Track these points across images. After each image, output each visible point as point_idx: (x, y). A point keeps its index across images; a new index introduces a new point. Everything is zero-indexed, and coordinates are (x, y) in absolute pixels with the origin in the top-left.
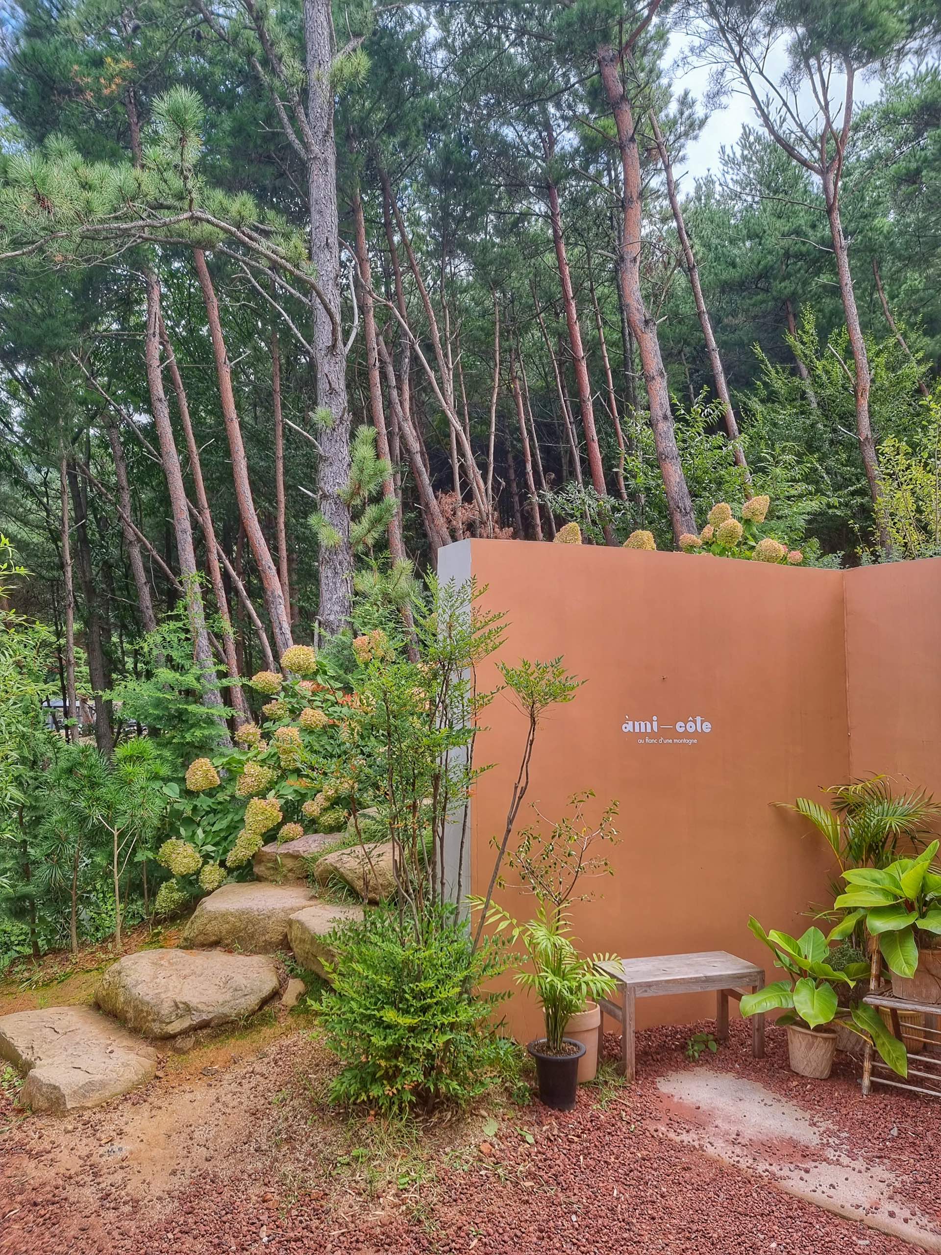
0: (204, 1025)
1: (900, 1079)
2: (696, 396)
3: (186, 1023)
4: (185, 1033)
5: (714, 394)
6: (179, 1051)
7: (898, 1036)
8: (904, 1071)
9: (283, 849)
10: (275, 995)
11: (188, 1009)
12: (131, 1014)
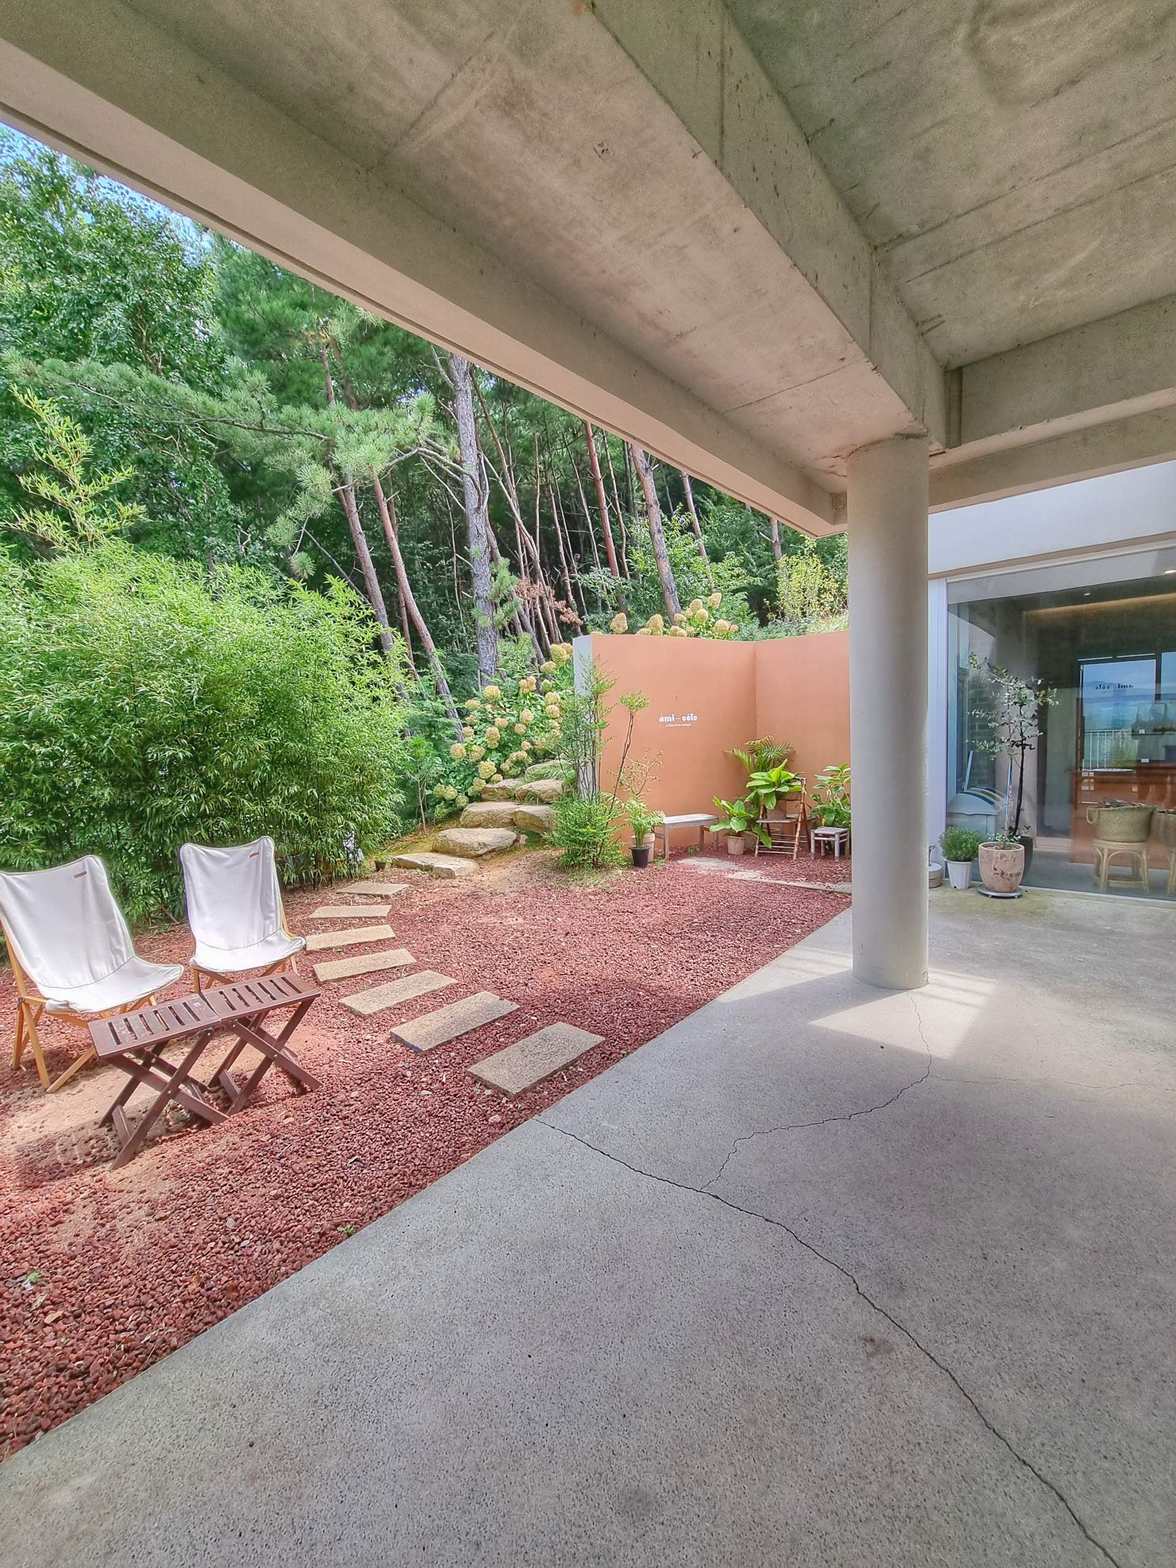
0: (493, 850)
1: (769, 850)
2: (675, 509)
3: (486, 850)
4: (485, 854)
5: (686, 508)
6: (485, 860)
7: (770, 835)
8: (770, 847)
9: (496, 785)
10: (516, 841)
11: (485, 845)
12: (458, 850)
